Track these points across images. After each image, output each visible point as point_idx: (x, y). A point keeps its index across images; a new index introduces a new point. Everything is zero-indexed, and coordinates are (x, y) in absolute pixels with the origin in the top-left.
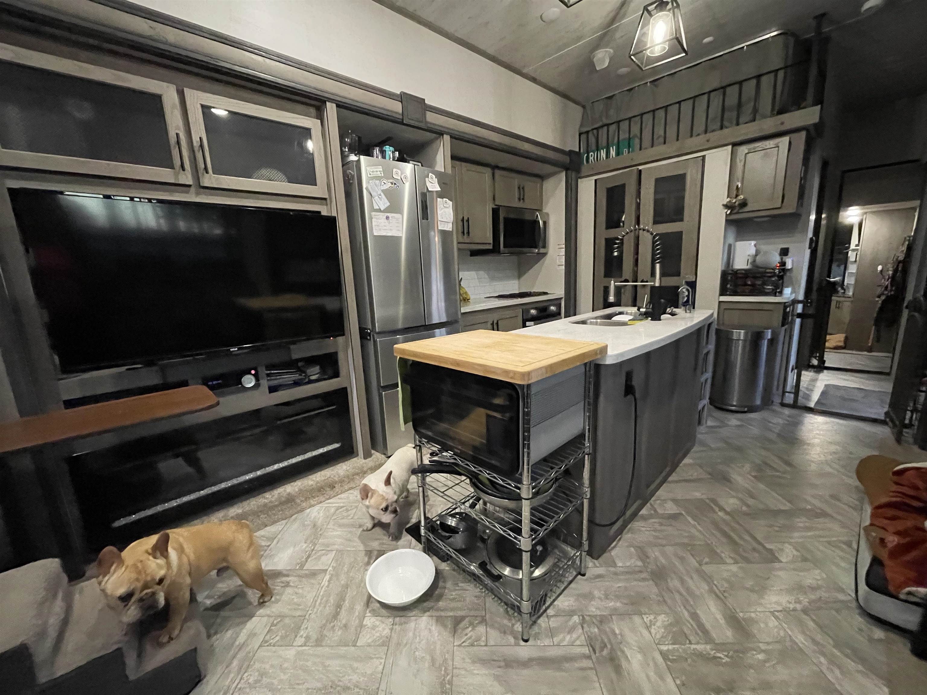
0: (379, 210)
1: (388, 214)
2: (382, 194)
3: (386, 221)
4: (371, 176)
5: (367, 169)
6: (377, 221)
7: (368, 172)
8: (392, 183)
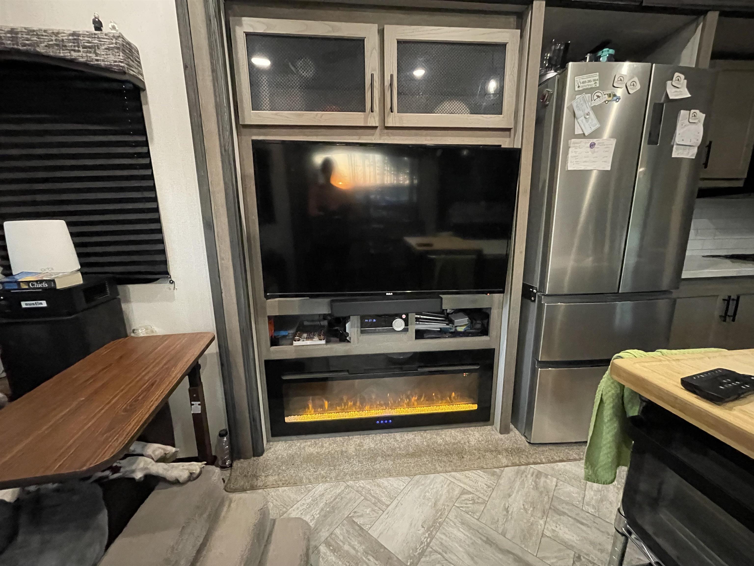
0: (583, 136)
1: (594, 140)
2: (591, 113)
3: (589, 149)
4: (580, 89)
5: (576, 79)
6: (576, 150)
7: (576, 84)
8: (609, 95)
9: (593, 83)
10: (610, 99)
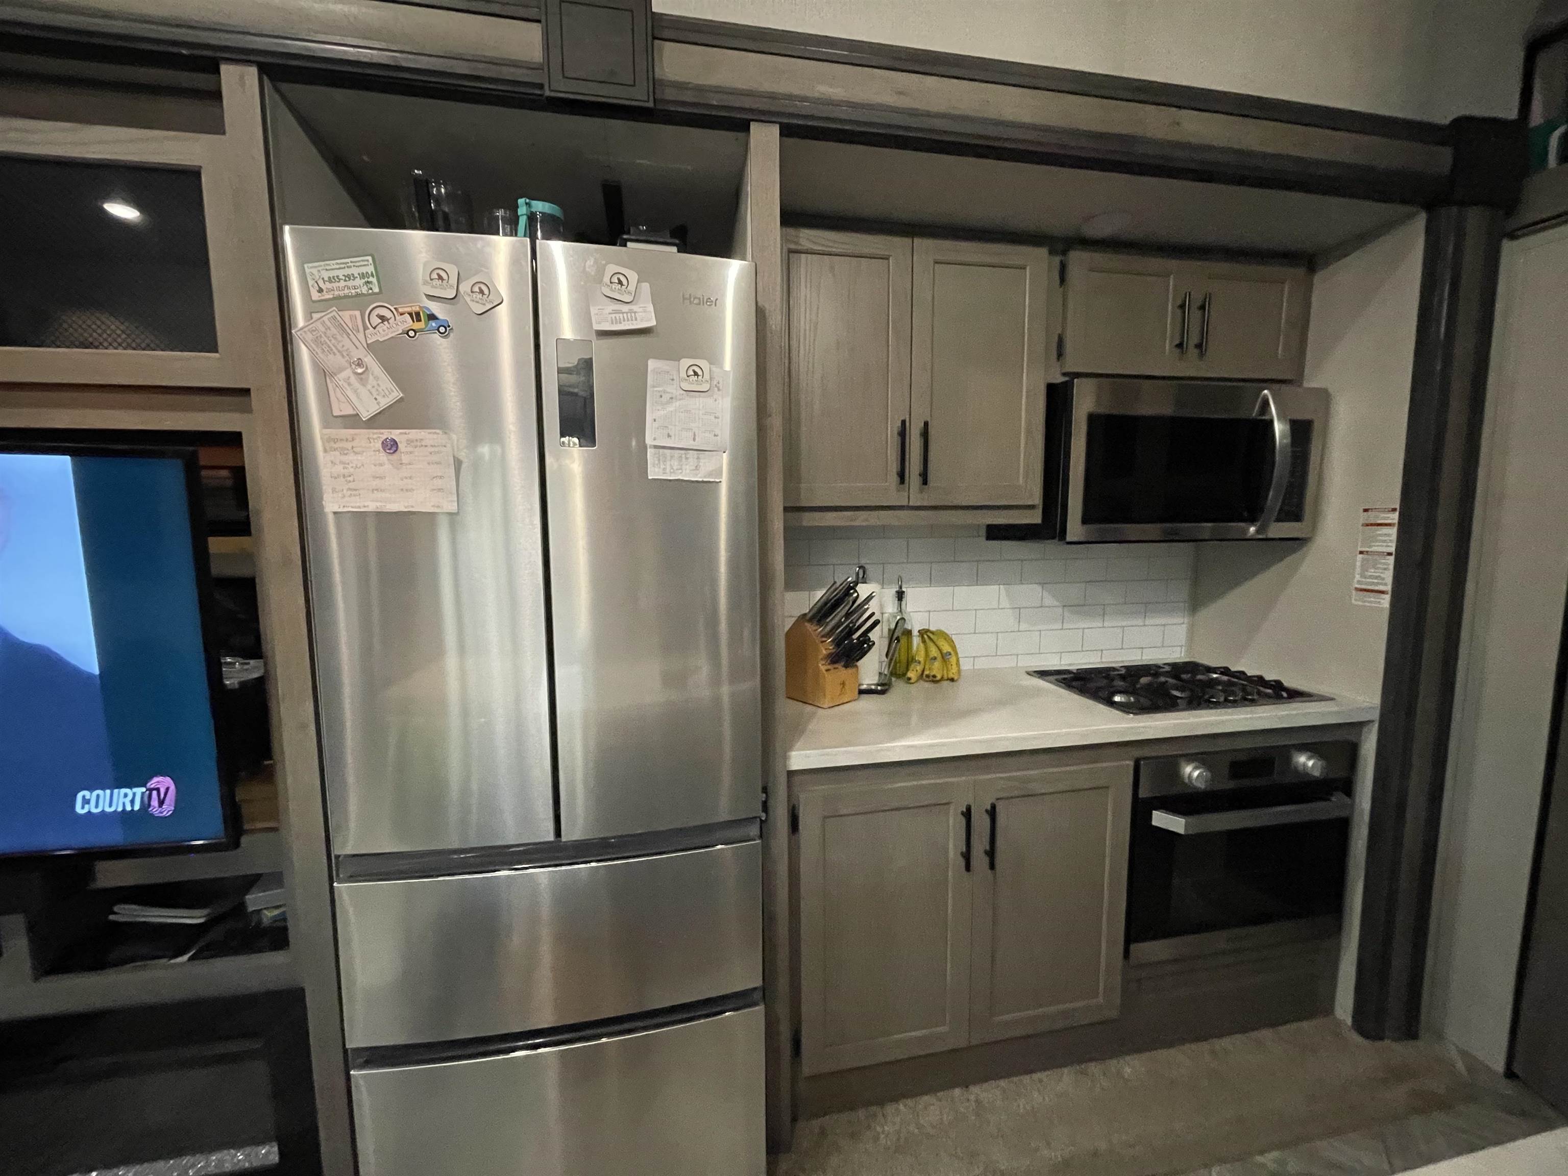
0: (353, 421)
1: (395, 434)
2: (369, 360)
3: (383, 457)
5: (307, 271)
6: (345, 458)
7: (311, 283)
8: (416, 317)
9: (359, 282)
10: (420, 325)
